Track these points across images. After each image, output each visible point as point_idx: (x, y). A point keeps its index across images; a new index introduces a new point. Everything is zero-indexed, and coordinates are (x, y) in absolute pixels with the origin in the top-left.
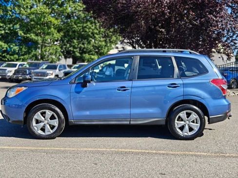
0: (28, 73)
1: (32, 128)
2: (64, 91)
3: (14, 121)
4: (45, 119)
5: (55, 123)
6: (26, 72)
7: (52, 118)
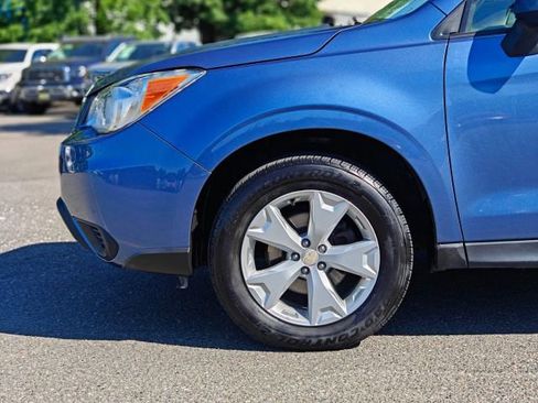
0: (67, 78)
1: (239, 289)
2: (409, 83)
3: (139, 258)
4: (307, 243)
5: (363, 259)
6: (61, 74)
7: (346, 233)
